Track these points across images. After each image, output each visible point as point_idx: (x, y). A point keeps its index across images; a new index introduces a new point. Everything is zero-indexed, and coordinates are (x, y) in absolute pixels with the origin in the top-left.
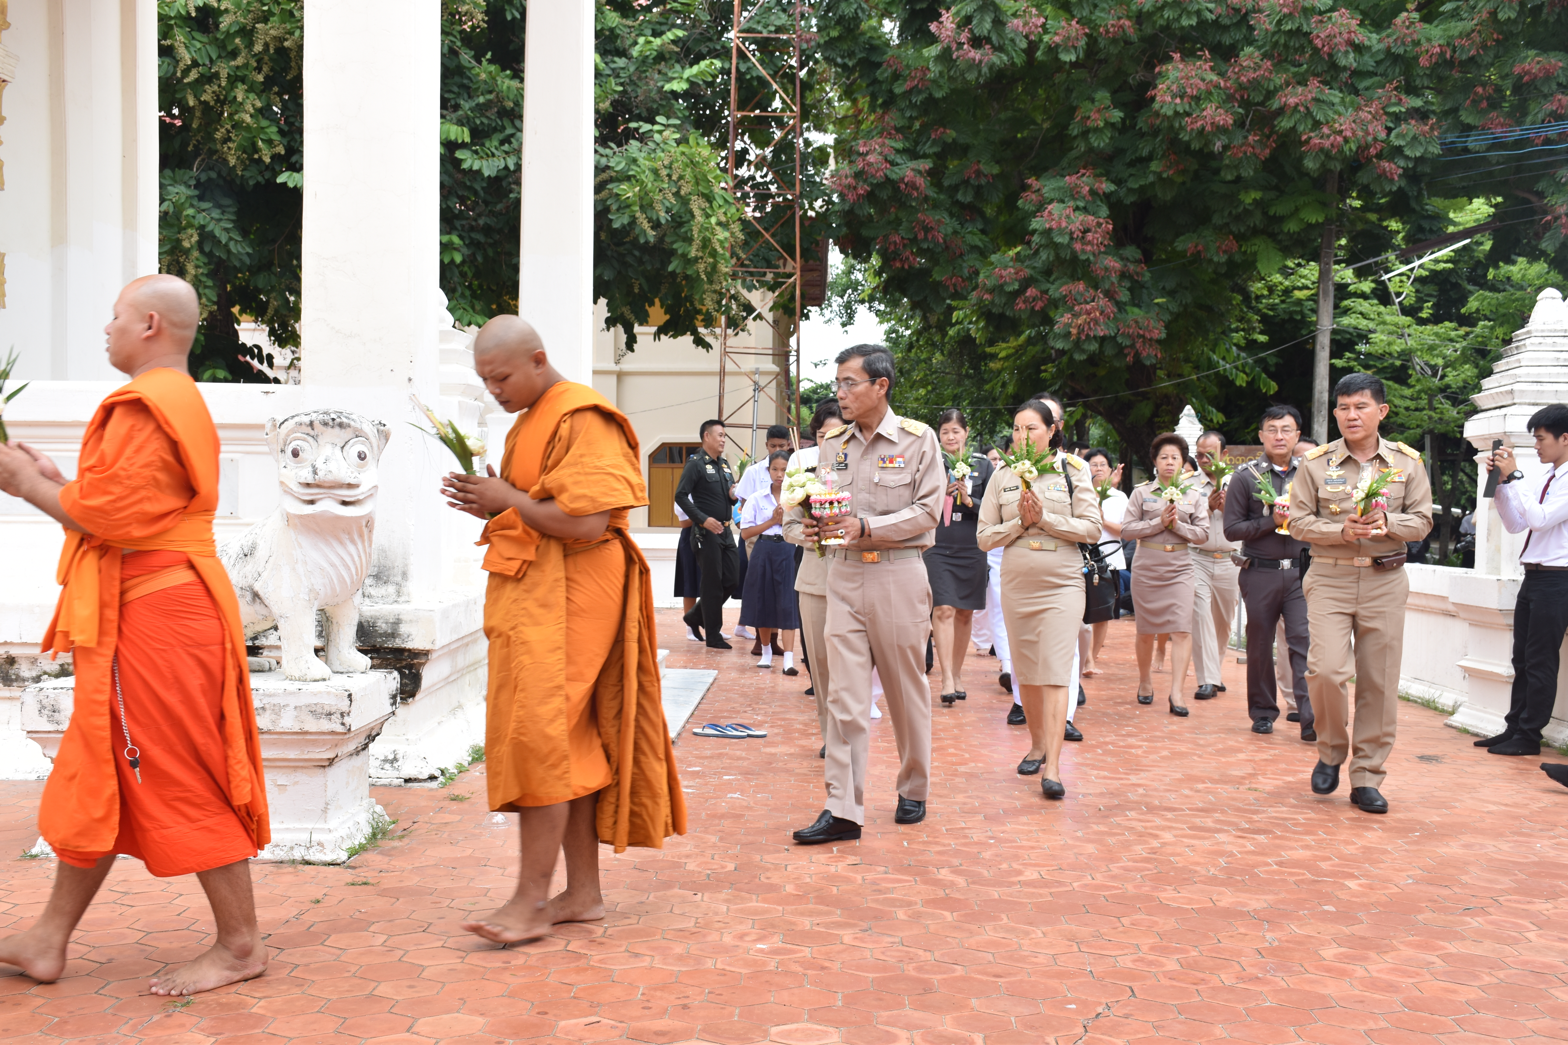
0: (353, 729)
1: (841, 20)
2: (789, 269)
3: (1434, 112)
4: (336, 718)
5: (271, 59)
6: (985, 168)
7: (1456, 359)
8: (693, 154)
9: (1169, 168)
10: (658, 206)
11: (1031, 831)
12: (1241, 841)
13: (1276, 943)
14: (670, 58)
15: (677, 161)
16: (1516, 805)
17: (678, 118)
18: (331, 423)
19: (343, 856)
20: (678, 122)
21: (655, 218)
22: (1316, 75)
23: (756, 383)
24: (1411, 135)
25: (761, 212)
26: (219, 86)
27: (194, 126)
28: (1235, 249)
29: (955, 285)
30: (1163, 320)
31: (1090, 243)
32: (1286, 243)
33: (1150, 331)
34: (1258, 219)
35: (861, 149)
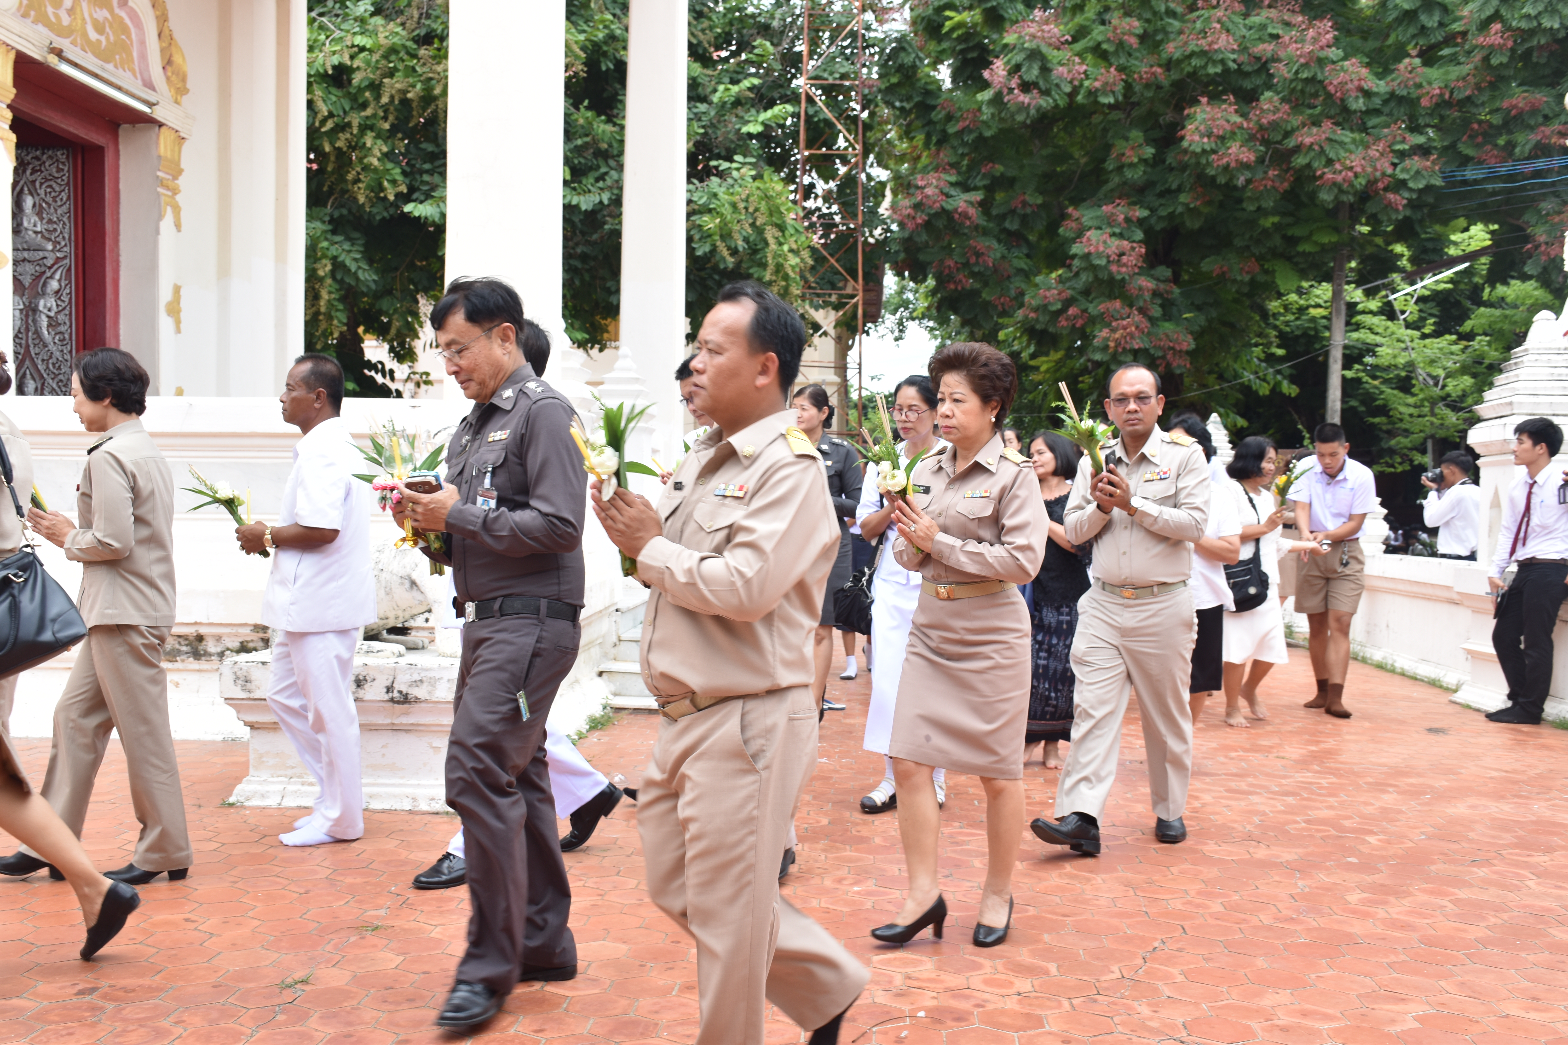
1: (900, 68)
2: (849, 290)
3: (1435, 148)
5: (396, 110)
6: (1029, 199)
7: (1456, 371)
8: (767, 189)
9: (1197, 199)
10: (736, 236)
12: (1272, 802)
13: (1307, 890)
14: (746, 103)
15: (753, 195)
16: (1515, 771)
17: (753, 156)
20: (753, 160)
21: (733, 246)
22: (1330, 117)
24: (1415, 169)
25: (827, 239)
26: (352, 134)
27: (329, 169)
28: (1257, 269)
29: (1003, 304)
30: (1191, 333)
31: (1125, 265)
32: (1302, 266)
33: (1180, 344)
34: (1277, 241)
35: (920, 183)
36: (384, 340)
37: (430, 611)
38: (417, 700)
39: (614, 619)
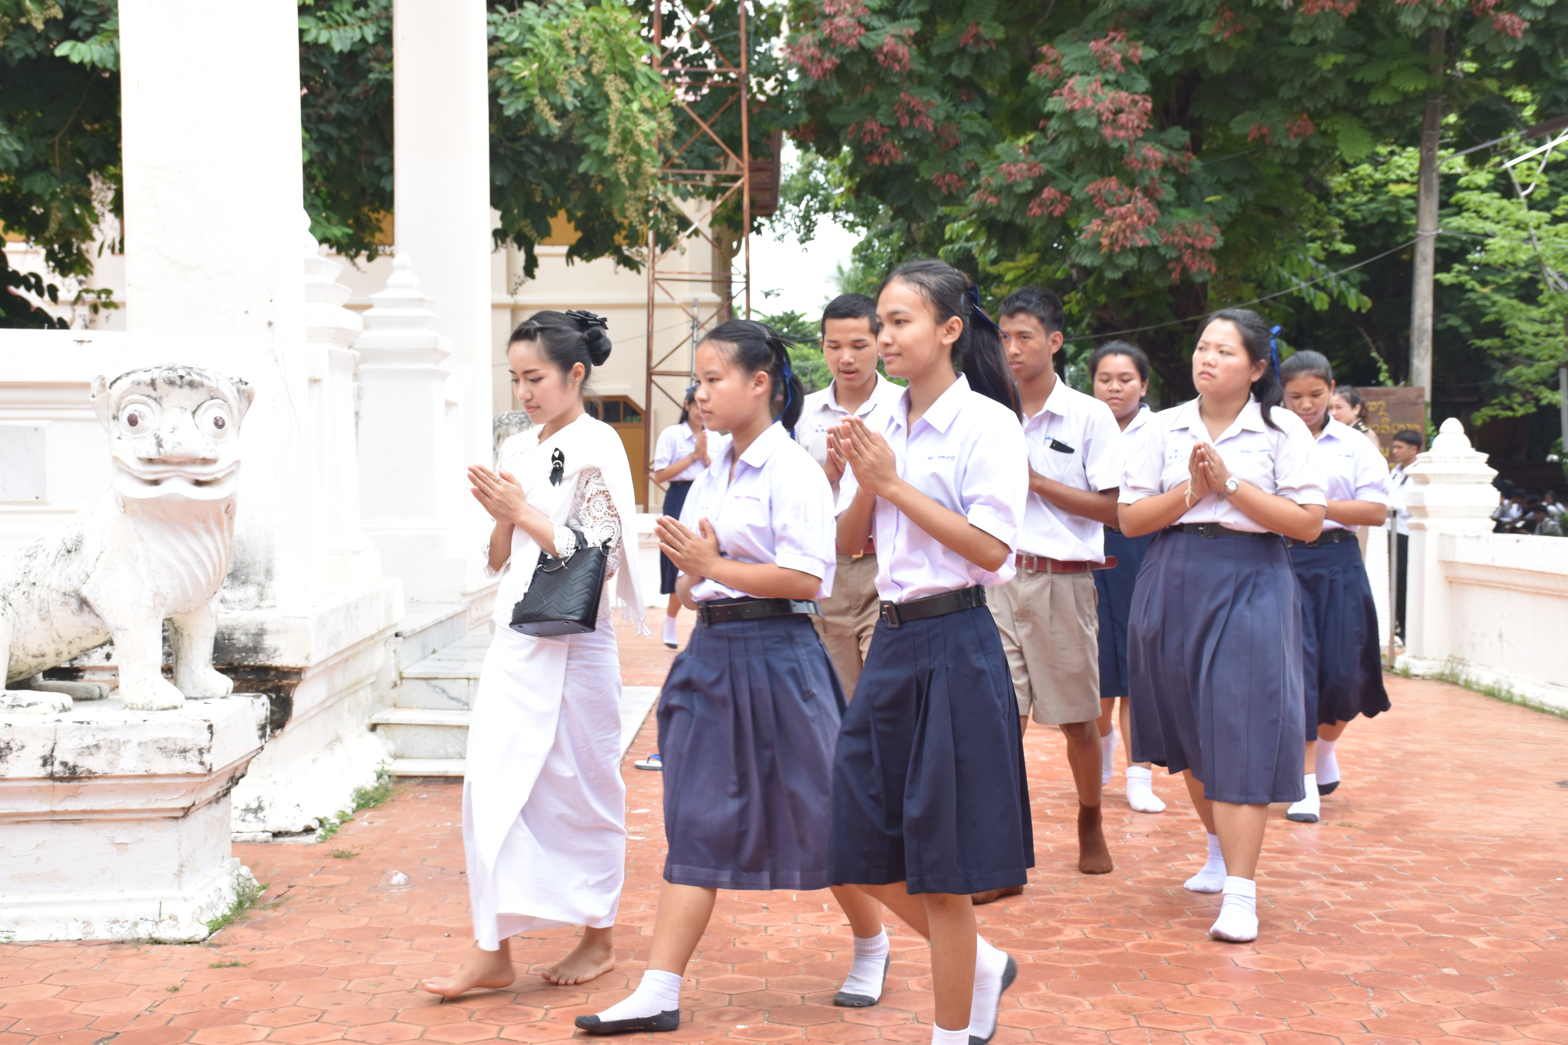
0: (214, 769)
2: (731, 170)
4: (193, 756)
6: (985, 32)
8: (607, 21)
9: (1224, 29)
10: (563, 89)
11: (1069, 880)
12: (1333, 889)
13: (1384, 1015)
15: (587, 29)
18: (178, 382)
19: (203, 932)
21: (559, 103)
23: (694, 318)
25: (695, 94)
28: (1311, 130)
29: (948, 185)
30: (1218, 224)
31: (1123, 127)
32: (1376, 123)
33: (1201, 239)
34: (1339, 90)
35: (827, 10)
36: (37, 242)
37: (111, 643)
38: (91, 775)
39: (392, 648)
